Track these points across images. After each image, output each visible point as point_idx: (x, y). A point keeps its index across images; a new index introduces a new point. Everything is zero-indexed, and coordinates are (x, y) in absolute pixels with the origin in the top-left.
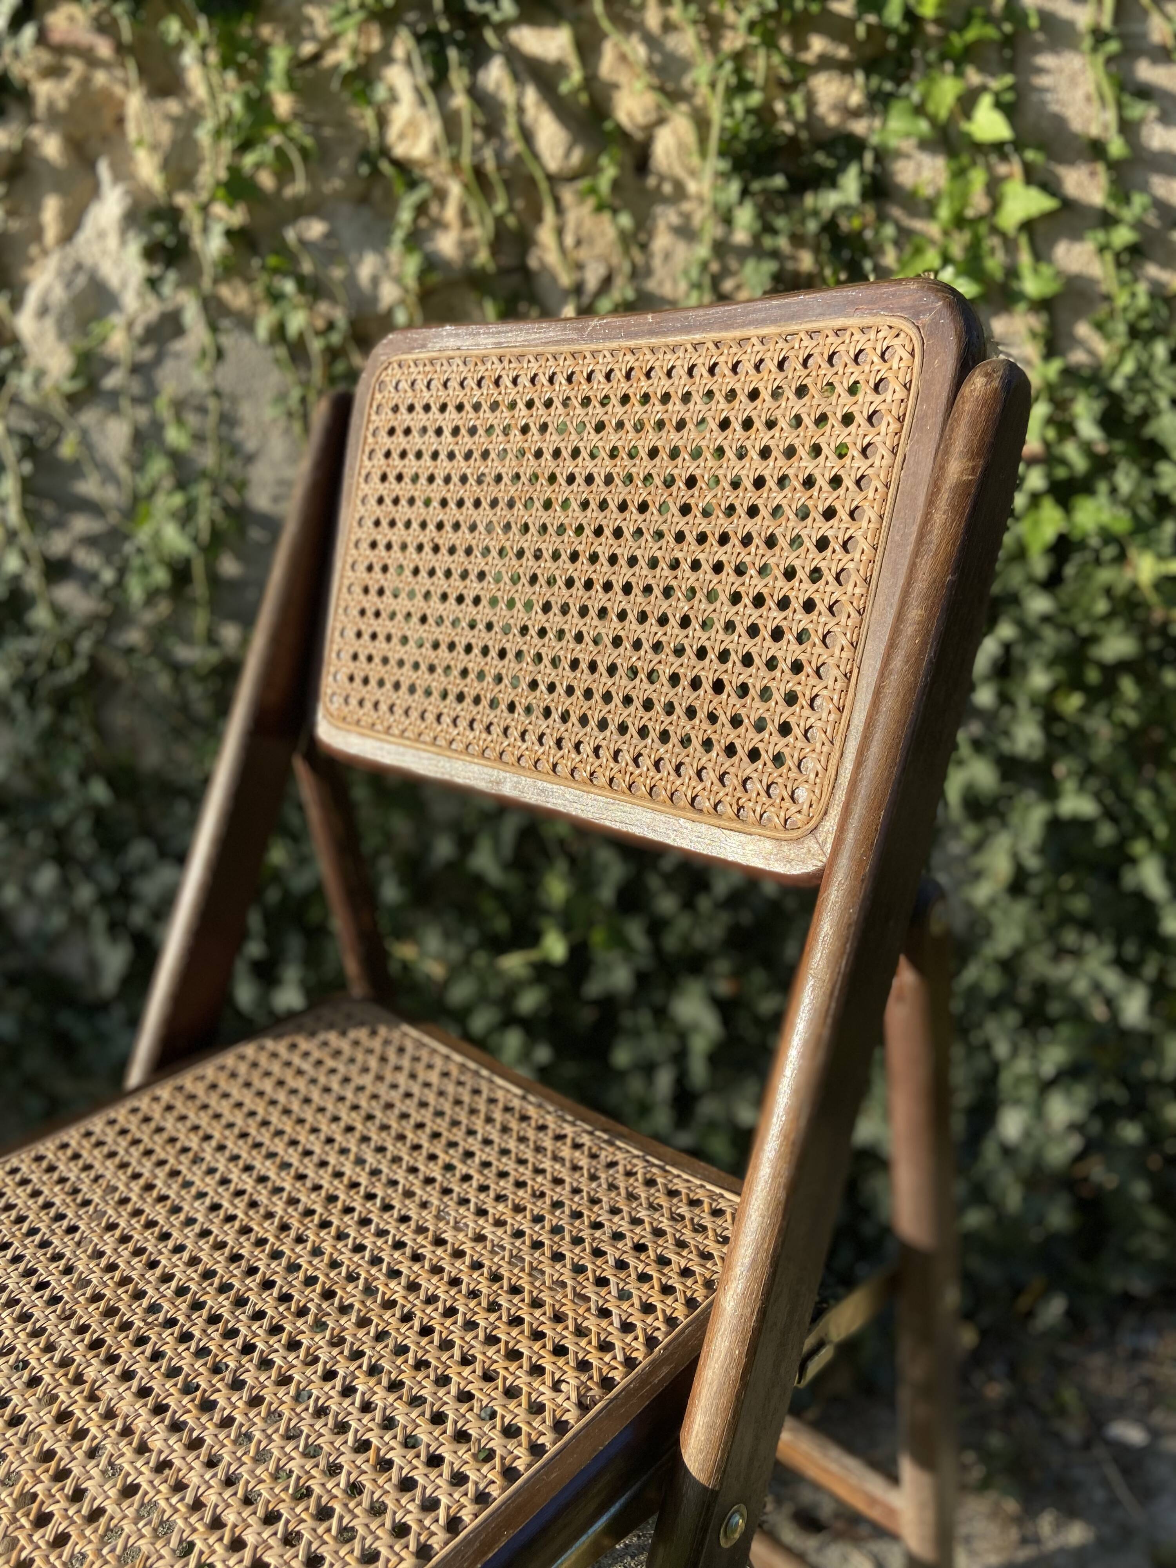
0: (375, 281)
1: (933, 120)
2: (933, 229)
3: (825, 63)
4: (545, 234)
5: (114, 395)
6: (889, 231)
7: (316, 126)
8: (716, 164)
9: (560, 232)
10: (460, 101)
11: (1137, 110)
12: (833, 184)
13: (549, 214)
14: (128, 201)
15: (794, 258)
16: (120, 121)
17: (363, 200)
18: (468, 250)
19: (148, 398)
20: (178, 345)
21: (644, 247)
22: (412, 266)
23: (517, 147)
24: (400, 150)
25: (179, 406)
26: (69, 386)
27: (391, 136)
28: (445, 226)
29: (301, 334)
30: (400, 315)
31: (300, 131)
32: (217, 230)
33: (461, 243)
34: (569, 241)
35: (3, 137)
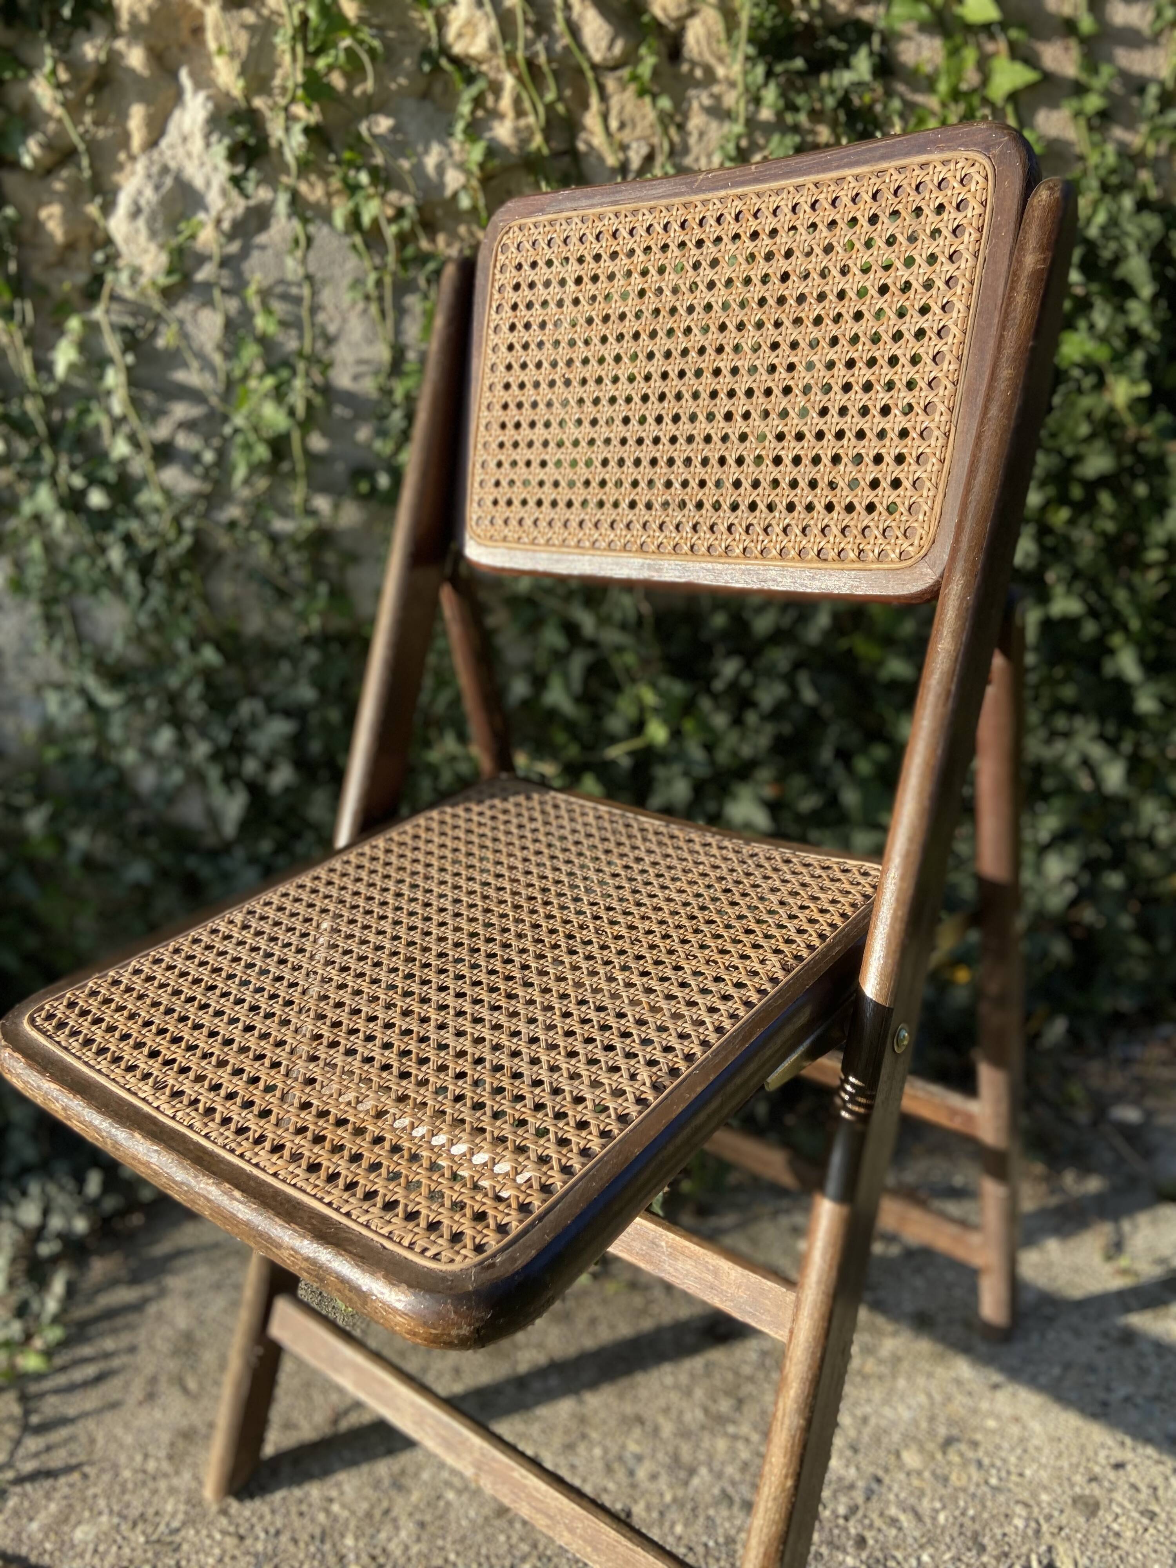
0: (441, 169)
2: (932, 102)
4: (591, 119)
5: (207, 286)
6: (896, 104)
7: (380, 29)
8: (745, 49)
9: (605, 117)
12: (847, 65)
13: (594, 101)
14: (210, 105)
15: (813, 132)
16: (198, 31)
17: (425, 95)
18: (523, 136)
20: (262, 239)
21: (681, 127)
22: (477, 153)
23: (565, 41)
24: (458, 49)
25: (265, 294)
26: (163, 281)
27: (451, 33)
28: (501, 116)
29: (375, 221)
30: (465, 202)
31: (365, 34)
32: (297, 128)
33: (517, 131)
34: (614, 124)
35: (90, 50)
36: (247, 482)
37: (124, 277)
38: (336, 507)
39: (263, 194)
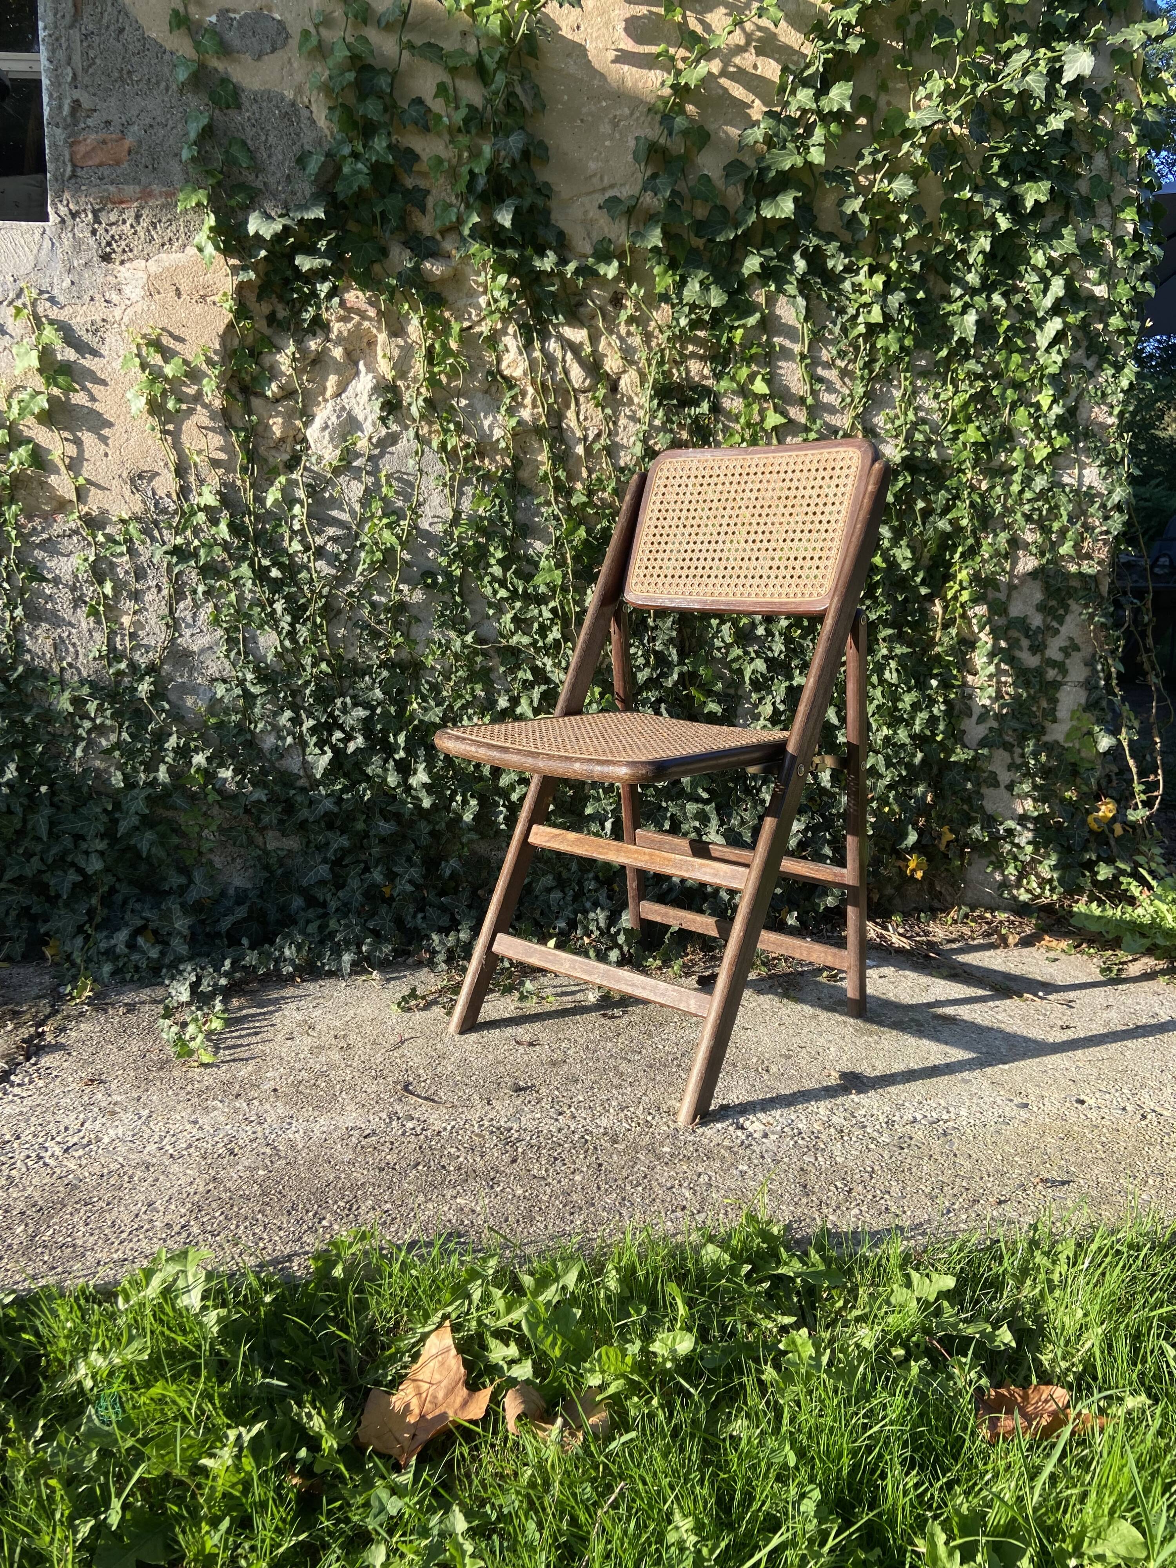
0: (491, 427)
1: (738, 383)
2: (738, 427)
3: (693, 355)
4: (571, 414)
5: (359, 469)
6: (720, 426)
7: (469, 357)
8: (649, 392)
9: (578, 414)
10: (537, 354)
11: (817, 387)
12: (698, 405)
13: (573, 405)
14: (374, 381)
15: (680, 434)
16: (372, 343)
17: (487, 392)
18: (536, 417)
19: (374, 472)
20: (392, 449)
21: (615, 423)
22: (513, 422)
23: (560, 376)
24: (506, 372)
25: (388, 477)
26: (335, 463)
27: (503, 366)
28: (525, 407)
29: (454, 448)
30: (502, 445)
31: (462, 359)
32: (421, 399)
33: (533, 414)
34: (582, 418)
35: (313, 345)
36: (361, 574)
37: (313, 459)
38: (411, 591)
39: (395, 427)
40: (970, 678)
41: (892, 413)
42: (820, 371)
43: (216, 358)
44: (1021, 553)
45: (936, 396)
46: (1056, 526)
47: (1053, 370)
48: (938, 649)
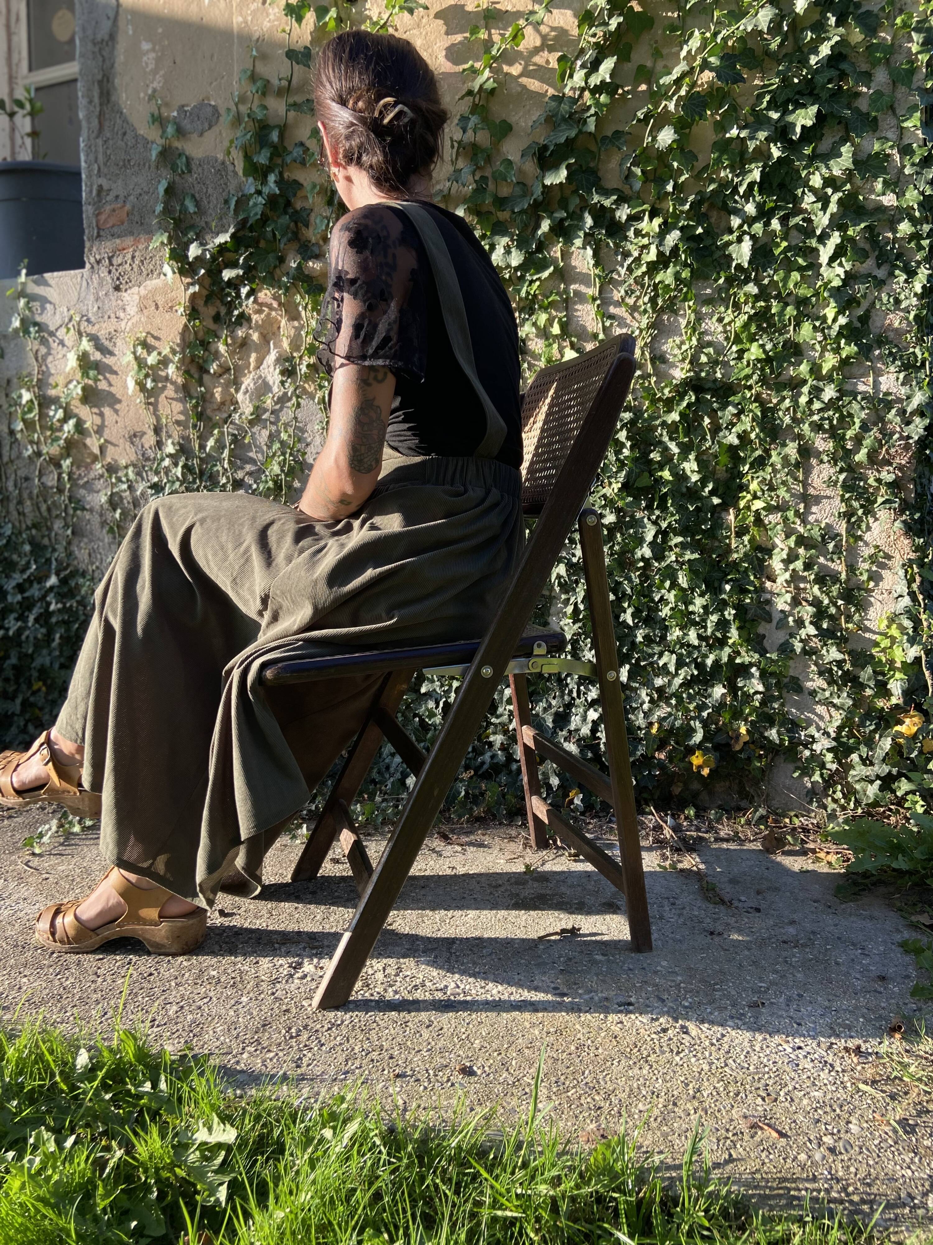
1: (539, 327)
5: (266, 421)
11: (609, 323)
14: (278, 355)
16: (279, 328)
19: (276, 422)
20: (286, 404)
25: (286, 425)
26: (251, 418)
35: (240, 333)
37: (238, 415)
40: (768, 584)
41: (678, 340)
42: (612, 310)
43: (178, 349)
44: (814, 461)
45: (720, 320)
46: (849, 434)
47: (837, 283)
48: (735, 556)
